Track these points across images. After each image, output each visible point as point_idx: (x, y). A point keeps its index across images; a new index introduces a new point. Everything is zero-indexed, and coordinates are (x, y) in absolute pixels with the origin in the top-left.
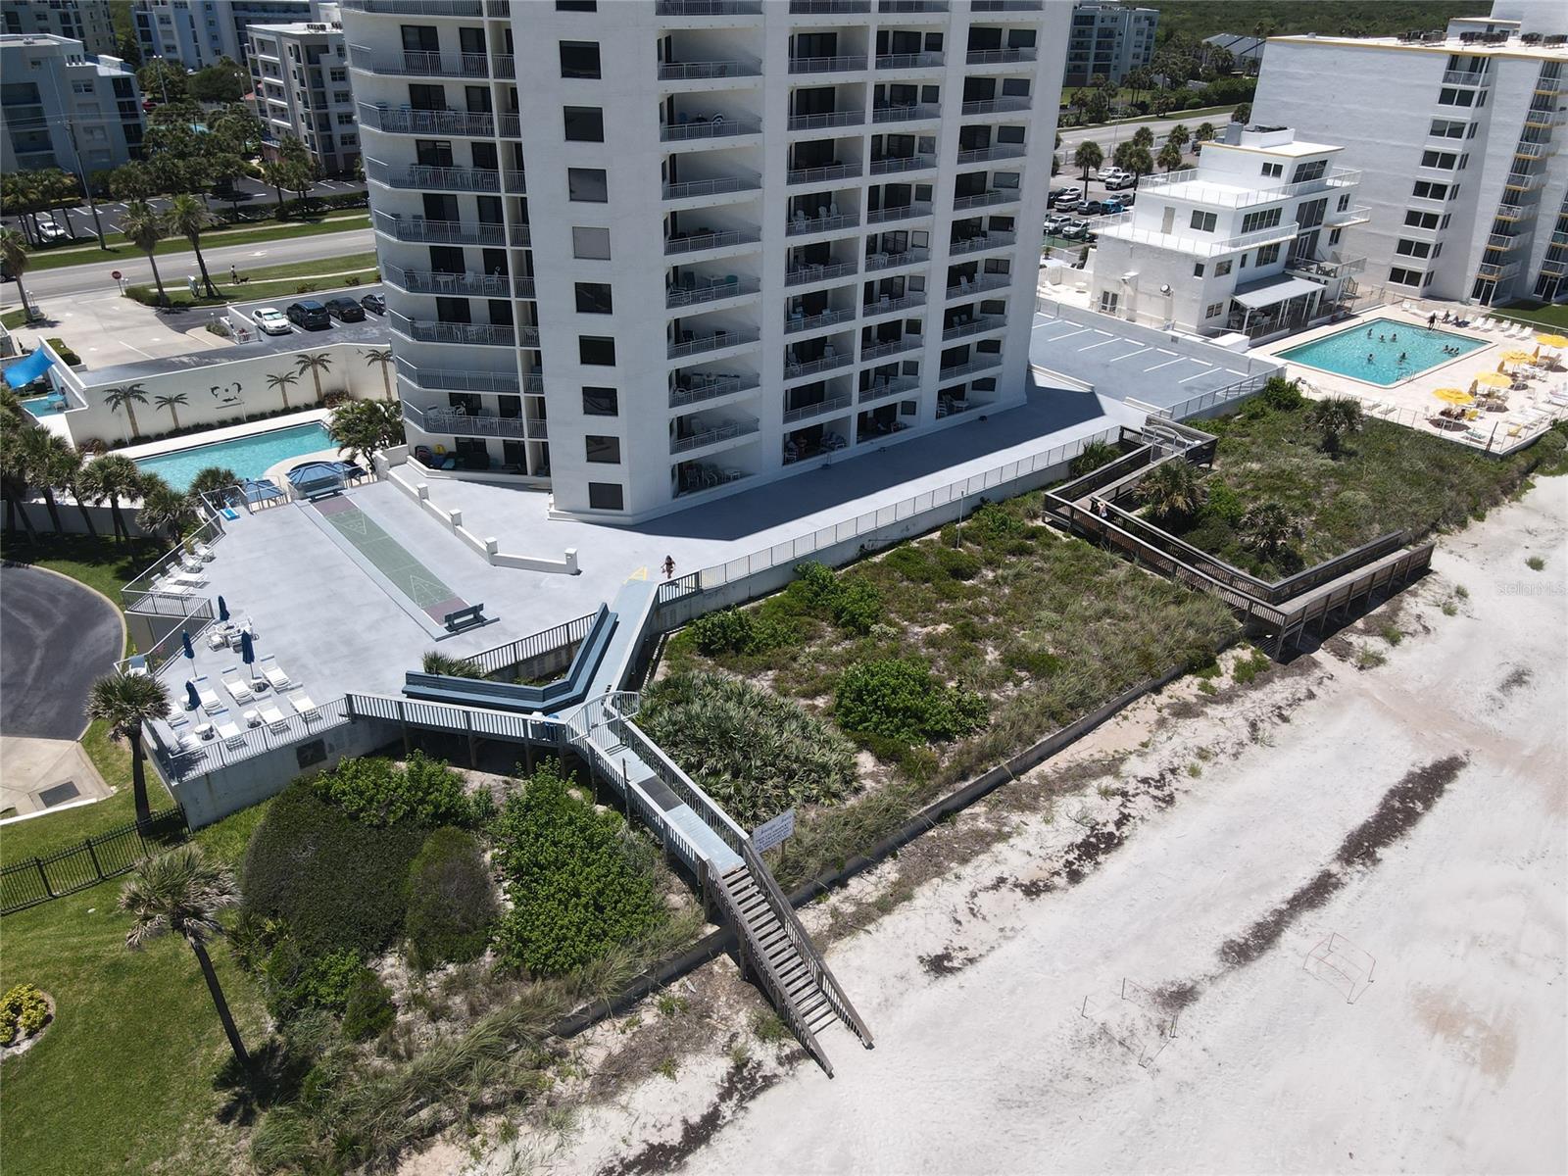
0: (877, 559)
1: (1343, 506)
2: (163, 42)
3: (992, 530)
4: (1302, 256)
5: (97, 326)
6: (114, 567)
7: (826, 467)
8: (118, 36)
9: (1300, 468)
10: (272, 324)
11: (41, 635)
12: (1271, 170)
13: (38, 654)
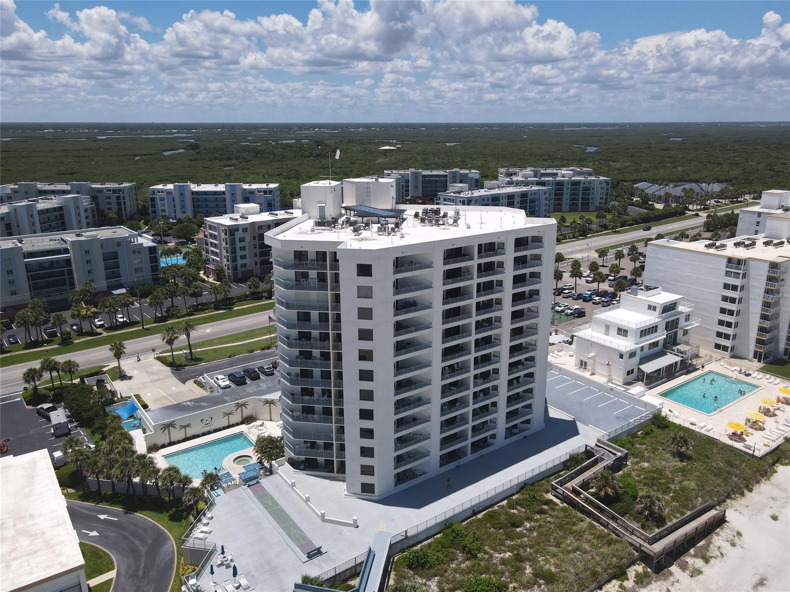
0: (480, 516)
1: (683, 489)
2: (160, 208)
3: (529, 501)
4: (671, 343)
5: (148, 379)
6: (168, 514)
7: (458, 467)
8: (139, 202)
9: (665, 467)
10: (223, 384)
11: (143, 550)
12: (651, 308)
13: (143, 560)
